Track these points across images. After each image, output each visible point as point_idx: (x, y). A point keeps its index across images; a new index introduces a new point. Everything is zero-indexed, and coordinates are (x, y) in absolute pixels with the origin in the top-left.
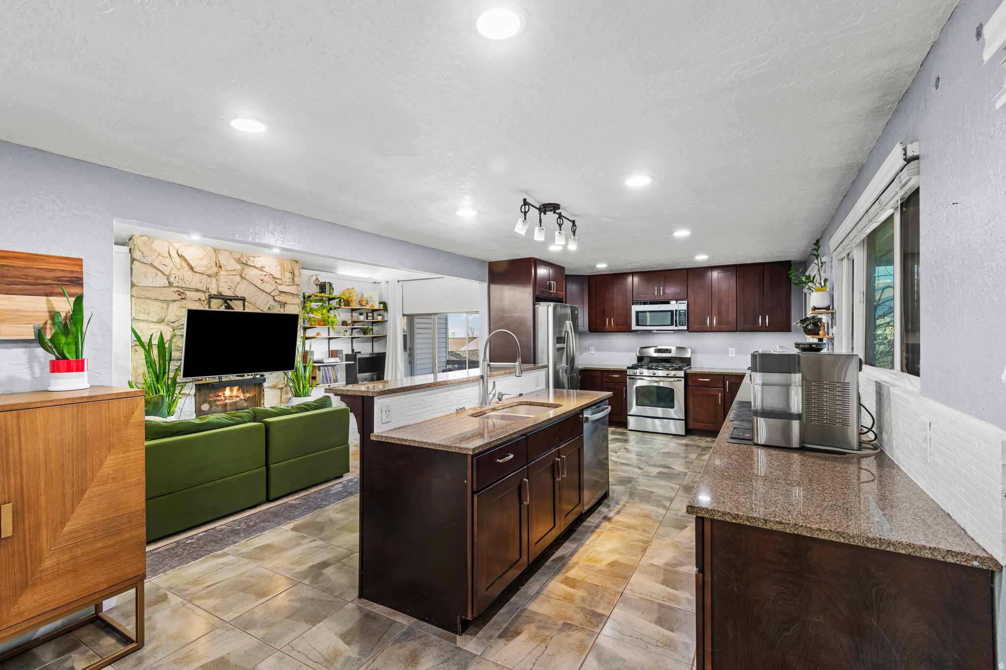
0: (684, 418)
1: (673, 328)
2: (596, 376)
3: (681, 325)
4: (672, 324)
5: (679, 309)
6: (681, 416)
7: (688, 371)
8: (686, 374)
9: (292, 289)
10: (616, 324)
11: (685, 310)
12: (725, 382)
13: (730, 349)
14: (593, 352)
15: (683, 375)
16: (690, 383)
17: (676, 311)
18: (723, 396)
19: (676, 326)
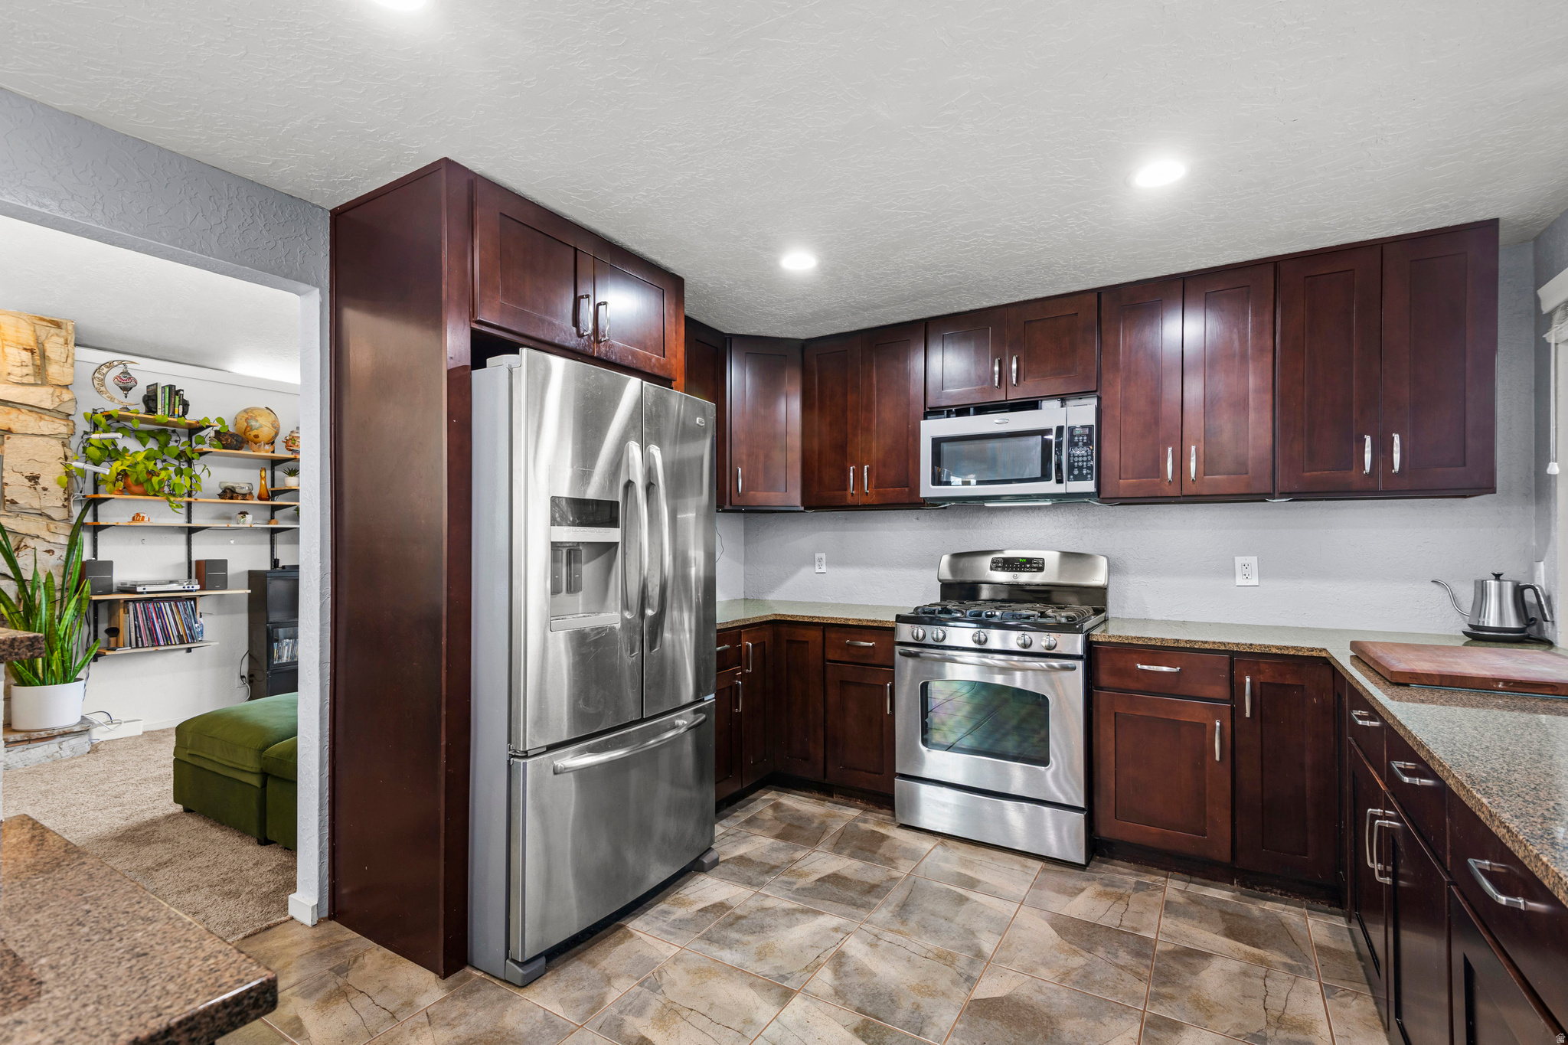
0: (1082, 805)
1: (1050, 487)
2: (807, 642)
3: (1077, 478)
4: (1045, 476)
5: (1069, 424)
6: (1073, 795)
7: (1098, 635)
8: (1089, 645)
9: (41, 396)
10: (879, 483)
11: (1090, 427)
12: (1237, 679)
13: (1239, 561)
14: (824, 569)
15: (1079, 649)
16: (1105, 678)
17: (1060, 429)
18: (1228, 730)
19: (1059, 481)
